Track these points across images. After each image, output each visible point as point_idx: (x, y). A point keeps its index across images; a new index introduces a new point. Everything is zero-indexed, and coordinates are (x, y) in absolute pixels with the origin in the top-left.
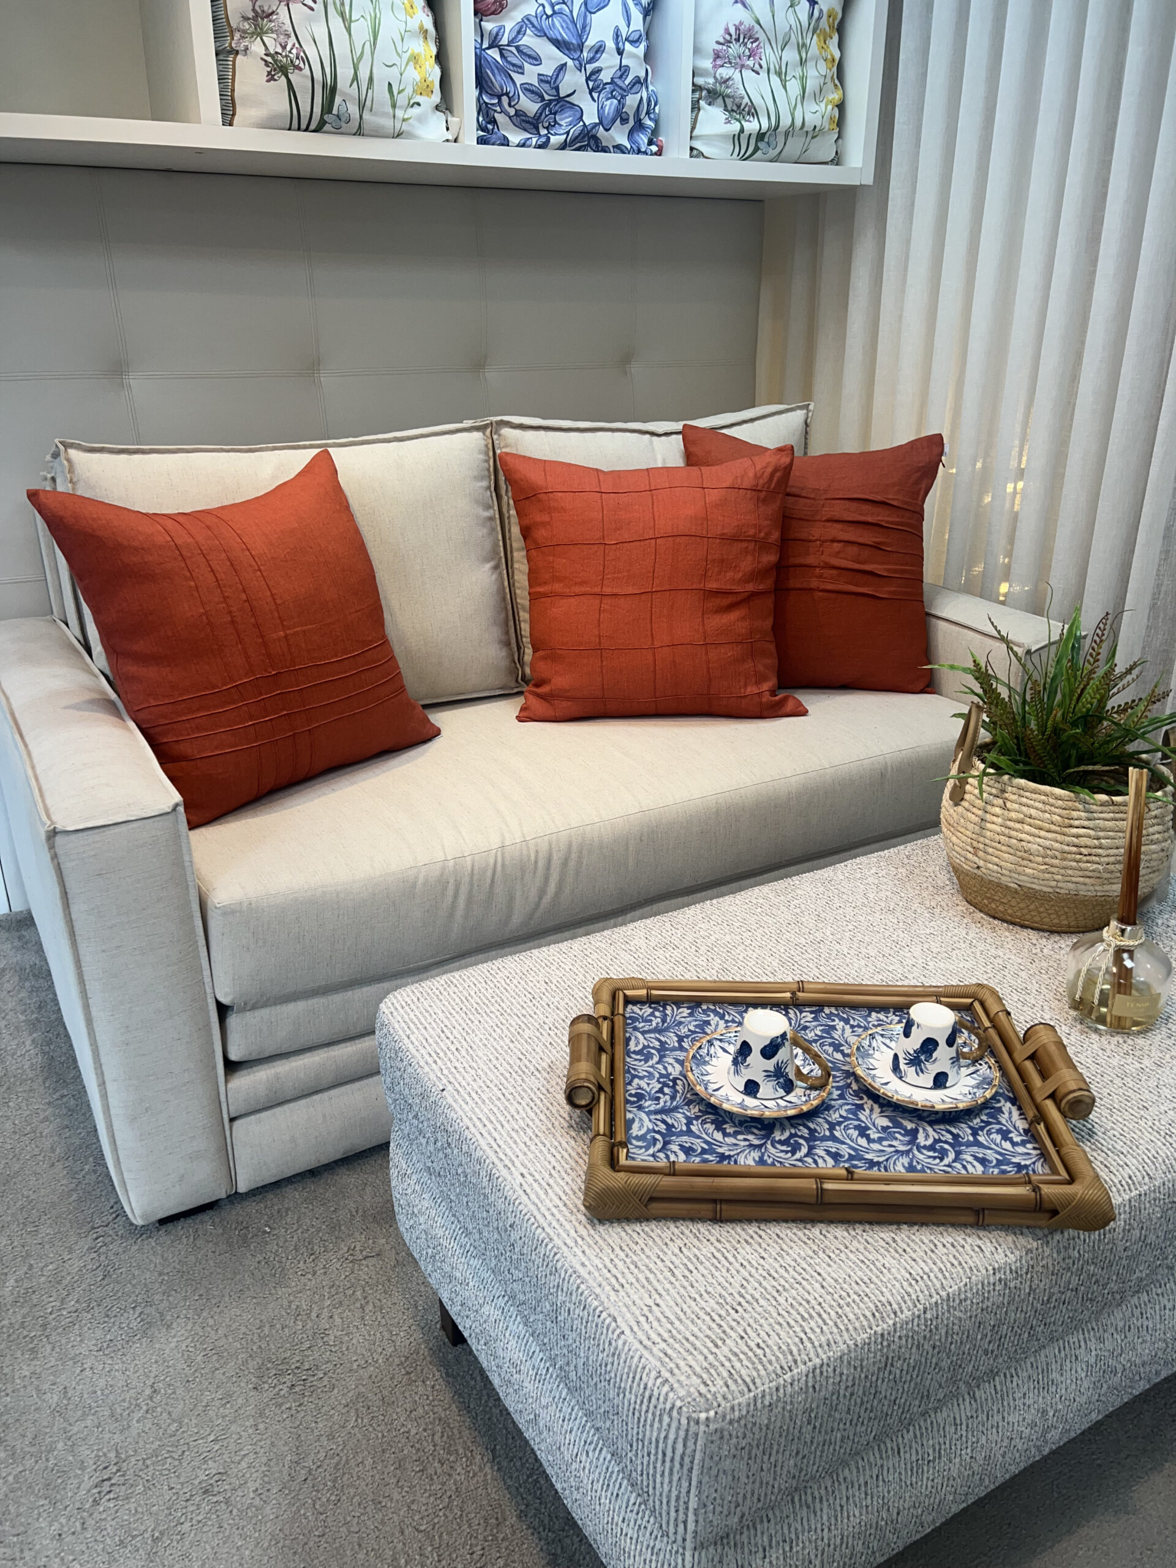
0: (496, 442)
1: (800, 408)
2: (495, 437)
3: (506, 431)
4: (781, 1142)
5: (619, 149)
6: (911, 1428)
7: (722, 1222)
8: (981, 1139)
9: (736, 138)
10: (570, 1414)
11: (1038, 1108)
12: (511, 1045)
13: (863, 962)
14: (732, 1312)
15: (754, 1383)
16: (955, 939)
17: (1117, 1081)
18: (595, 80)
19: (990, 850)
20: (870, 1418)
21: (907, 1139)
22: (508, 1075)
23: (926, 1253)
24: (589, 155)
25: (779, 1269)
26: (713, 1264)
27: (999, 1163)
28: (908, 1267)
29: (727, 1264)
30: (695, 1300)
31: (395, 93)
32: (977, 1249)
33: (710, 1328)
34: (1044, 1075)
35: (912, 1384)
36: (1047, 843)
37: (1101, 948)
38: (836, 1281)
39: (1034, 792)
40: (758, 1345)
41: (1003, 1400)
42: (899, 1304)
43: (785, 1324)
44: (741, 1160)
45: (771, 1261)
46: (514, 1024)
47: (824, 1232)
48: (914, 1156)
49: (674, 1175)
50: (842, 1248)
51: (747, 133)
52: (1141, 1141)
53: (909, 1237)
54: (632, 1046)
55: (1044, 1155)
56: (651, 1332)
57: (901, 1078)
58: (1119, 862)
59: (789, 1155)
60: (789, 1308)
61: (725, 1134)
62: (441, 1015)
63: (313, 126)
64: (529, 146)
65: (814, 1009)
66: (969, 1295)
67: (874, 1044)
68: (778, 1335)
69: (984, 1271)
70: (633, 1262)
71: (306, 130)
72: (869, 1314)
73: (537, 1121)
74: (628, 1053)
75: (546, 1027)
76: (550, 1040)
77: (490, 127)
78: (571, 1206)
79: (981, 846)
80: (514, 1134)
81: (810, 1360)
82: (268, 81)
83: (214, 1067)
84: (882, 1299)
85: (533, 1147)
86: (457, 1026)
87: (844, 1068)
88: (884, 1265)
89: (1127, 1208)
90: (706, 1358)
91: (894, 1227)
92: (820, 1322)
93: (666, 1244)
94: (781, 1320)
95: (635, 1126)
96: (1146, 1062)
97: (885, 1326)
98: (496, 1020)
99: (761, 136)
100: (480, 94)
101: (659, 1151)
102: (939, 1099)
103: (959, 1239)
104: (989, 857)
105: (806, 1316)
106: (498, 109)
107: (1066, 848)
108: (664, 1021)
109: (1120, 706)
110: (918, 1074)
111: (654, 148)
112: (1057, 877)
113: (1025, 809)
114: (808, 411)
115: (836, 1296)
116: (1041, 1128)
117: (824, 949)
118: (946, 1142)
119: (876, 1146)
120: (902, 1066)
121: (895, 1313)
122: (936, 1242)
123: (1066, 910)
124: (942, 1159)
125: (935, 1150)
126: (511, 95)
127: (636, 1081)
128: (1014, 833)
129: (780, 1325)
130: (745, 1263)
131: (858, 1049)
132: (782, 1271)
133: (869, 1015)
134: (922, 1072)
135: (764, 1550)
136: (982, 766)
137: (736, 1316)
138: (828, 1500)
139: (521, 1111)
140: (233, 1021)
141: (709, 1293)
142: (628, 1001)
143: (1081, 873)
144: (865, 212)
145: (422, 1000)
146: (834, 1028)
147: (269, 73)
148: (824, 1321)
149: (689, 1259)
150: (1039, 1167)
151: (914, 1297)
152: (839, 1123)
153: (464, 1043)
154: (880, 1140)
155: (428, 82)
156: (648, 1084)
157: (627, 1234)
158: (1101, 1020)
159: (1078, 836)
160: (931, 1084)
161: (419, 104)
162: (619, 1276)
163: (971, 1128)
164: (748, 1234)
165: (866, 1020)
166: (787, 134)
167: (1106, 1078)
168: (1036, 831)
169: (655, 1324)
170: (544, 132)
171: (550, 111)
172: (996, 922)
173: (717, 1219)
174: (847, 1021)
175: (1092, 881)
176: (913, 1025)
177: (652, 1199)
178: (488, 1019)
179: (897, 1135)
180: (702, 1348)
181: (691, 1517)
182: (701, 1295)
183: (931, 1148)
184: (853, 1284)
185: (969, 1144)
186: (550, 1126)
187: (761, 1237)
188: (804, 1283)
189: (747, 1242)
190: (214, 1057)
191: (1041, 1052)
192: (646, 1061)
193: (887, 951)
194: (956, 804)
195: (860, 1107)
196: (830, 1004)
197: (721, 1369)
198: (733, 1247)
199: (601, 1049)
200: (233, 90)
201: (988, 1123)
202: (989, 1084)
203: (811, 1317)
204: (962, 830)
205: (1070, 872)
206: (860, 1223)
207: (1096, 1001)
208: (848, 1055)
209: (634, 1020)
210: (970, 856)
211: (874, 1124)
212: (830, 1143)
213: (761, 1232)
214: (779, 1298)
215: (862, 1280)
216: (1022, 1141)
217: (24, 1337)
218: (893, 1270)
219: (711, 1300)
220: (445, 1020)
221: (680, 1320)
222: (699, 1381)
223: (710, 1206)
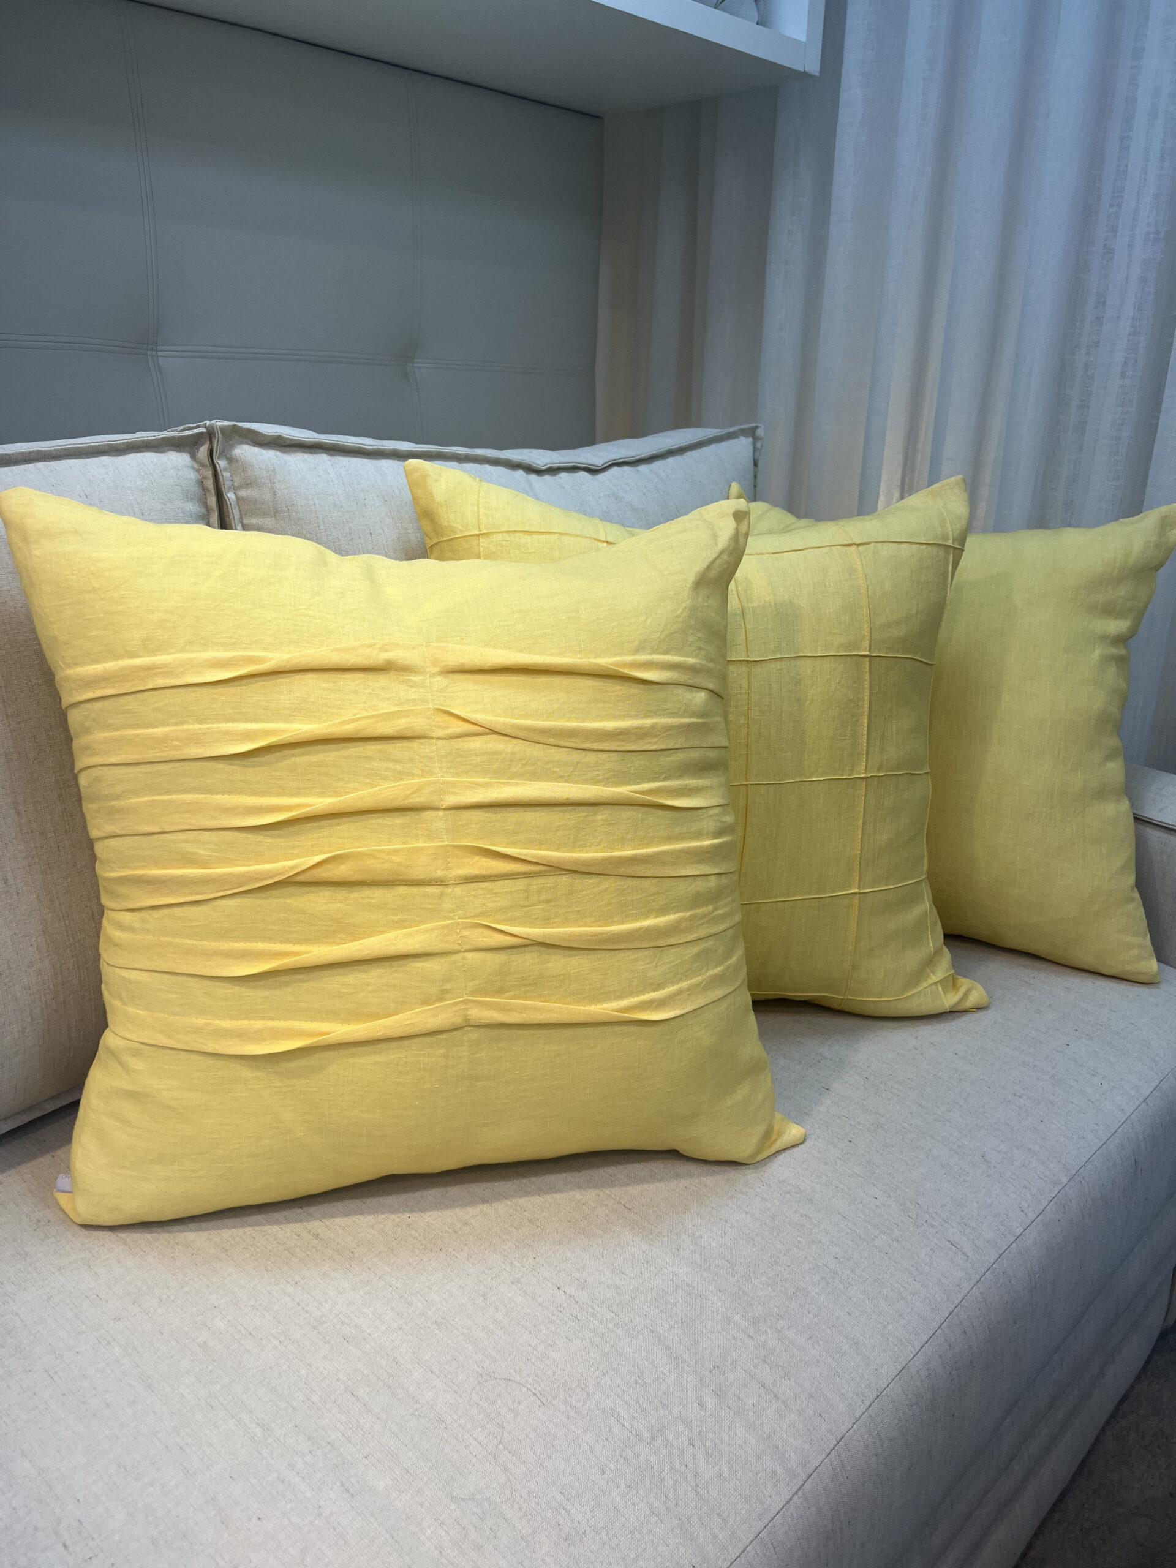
1: (744, 433)
3: (243, 450)
114: (755, 439)
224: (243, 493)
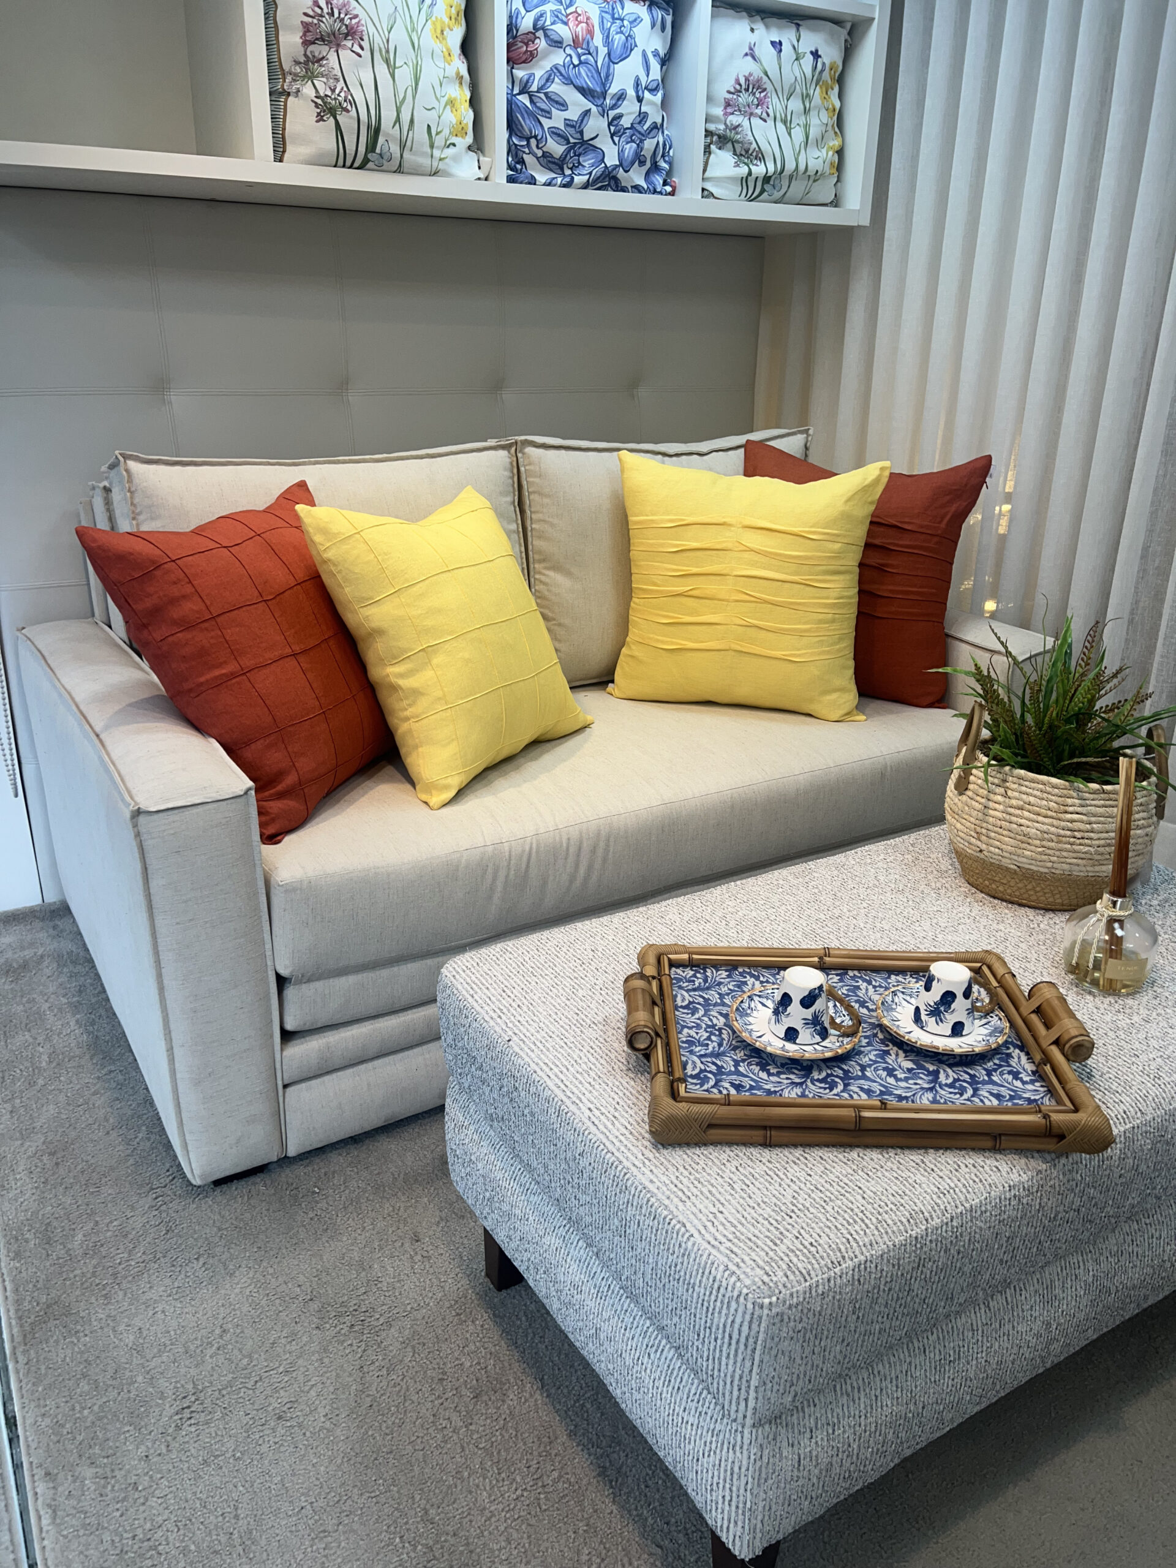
0: (521, 460)
1: (800, 432)
2: (519, 455)
3: (530, 450)
4: (818, 1080)
5: (637, 189)
6: (935, 1331)
7: (771, 1146)
8: (995, 1078)
9: (744, 181)
10: (632, 1323)
11: (1043, 1052)
12: (567, 1002)
13: (878, 935)
14: (787, 1218)
15: (809, 1275)
16: (961, 915)
17: (1111, 1034)
18: (616, 126)
19: (993, 835)
20: (903, 1314)
21: (930, 1078)
22: (568, 1027)
23: (951, 1172)
24: (609, 194)
25: (825, 1184)
26: (766, 1180)
27: (1012, 1098)
28: (937, 1183)
29: (779, 1180)
30: (754, 1208)
31: (434, 133)
32: (995, 1169)
33: (769, 1230)
34: (1048, 1026)
35: (940, 1284)
36: (1045, 827)
37: (1095, 919)
38: (875, 1193)
39: (1033, 781)
40: (811, 1244)
41: (1013, 1310)
42: (930, 1213)
43: (833, 1228)
44: (786, 1093)
45: (817, 1177)
46: (568, 985)
47: (861, 1155)
48: (936, 1091)
49: (729, 1105)
50: (879, 1168)
51: (754, 176)
52: (1133, 1083)
53: (935, 1159)
54: (679, 1002)
55: (1051, 1091)
56: (717, 1234)
57: (922, 1028)
58: (1109, 845)
59: (828, 1091)
60: (836, 1215)
61: (769, 1074)
62: (501, 978)
63: (356, 165)
64: (555, 185)
65: (839, 972)
66: (989, 1208)
67: (896, 1000)
68: (828, 1236)
69: (1001, 1188)
70: (696, 1179)
71: (351, 167)
72: (904, 1220)
73: (598, 1065)
74: (676, 1008)
75: (597, 987)
76: (602, 998)
77: (519, 167)
78: (636, 1134)
79: (984, 831)
80: (578, 1076)
81: (856, 1257)
82: (317, 121)
83: (272, 1036)
84: (916, 1208)
85: (597, 1087)
86: (516, 986)
87: (870, 1021)
88: (915, 1181)
89: (1122, 1139)
90: (767, 1253)
91: (922, 1151)
92: (864, 1226)
93: (724, 1164)
94: (830, 1225)
95: (689, 1067)
96: (1136, 1018)
97: (919, 1230)
98: (551, 981)
99: (767, 179)
100: (510, 136)
101: (713, 1087)
102: (957, 1045)
103: (979, 1161)
104: (991, 841)
105: (851, 1221)
106: (527, 150)
107: (1062, 832)
108: (706, 981)
109: (1107, 706)
110: (937, 1024)
111: (668, 189)
112: (1052, 859)
113: (1024, 797)
114: (808, 435)
115: (876, 1206)
116: (1048, 1068)
117: (842, 923)
118: (964, 1081)
119: (903, 1084)
120: (924, 1017)
121: (927, 1220)
122: (959, 1163)
123: (1060, 889)
124: (961, 1095)
125: (955, 1088)
126: (539, 138)
127: (686, 1031)
128: (1014, 819)
129: (830, 1228)
130: (794, 1179)
131: (883, 1003)
132: (827, 1186)
133: (889, 977)
134: (941, 1021)
135: (811, 1431)
136: (985, 759)
137: (790, 1221)
138: (864, 1390)
139: (583, 1057)
140: (290, 992)
141: (765, 1203)
142: (672, 964)
143: (1075, 855)
144: (861, 250)
145: (481, 964)
146: (858, 988)
147: (319, 114)
148: (866, 1225)
149: (746, 1176)
150: (1046, 1100)
151: (942, 1207)
152: (870, 1066)
153: (525, 1001)
154: (906, 1079)
155: (463, 125)
156: (697, 1033)
157: (689, 1156)
158: (1095, 983)
159: (1072, 821)
160: (949, 1032)
161: (454, 145)
162: (685, 1190)
163: (985, 1069)
164: (794, 1156)
165: (886, 982)
166: (791, 177)
167: (1101, 1031)
168: (1035, 817)
169: (721, 1228)
170: (568, 172)
171: (575, 153)
172: (996, 901)
173: (767, 1144)
174: (869, 983)
175: (1084, 862)
176: (933, 980)
177: (711, 1126)
178: (544, 981)
179: (921, 1075)
180: (763, 1246)
181: (752, 1394)
182: (759, 1205)
183: (951, 1086)
184: (890, 1196)
185: (984, 1083)
186: (611, 1069)
187: (806, 1159)
188: (847, 1194)
189: (795, 1163)
190: (272, 1026)
191: (1045, 1006)
192: (693, 1014)
193: (900, 925)
194: (961, 794)
195: (887, 1053)
196: (853, 968)
197: (781, 1262)
198: (783, 1166)
199: (654, 1003)
200: (284, 129)
201: (1000, 1066)
202: (1001, 1032)
203: (855, 1222)
204: (966, 817)
205: (1065, 854)
206: (892, 1147)
207: (1091, 965)
208: (872, 1010)
209: (679, 980)
210: (973, 840)
211: (900, 1067)
212: (862, 1082)
213: (806, 1155)
214: (826, 1207)
215: (897, 1193)
216: (1031, 1080)
217: (97, 1285)
218: (923, 1185)
219: (767, 1209)
220: (505, 982)
221: (743, 1225)
222: (762, 1272)
223: (761, 1132)
224: (527, 468)
